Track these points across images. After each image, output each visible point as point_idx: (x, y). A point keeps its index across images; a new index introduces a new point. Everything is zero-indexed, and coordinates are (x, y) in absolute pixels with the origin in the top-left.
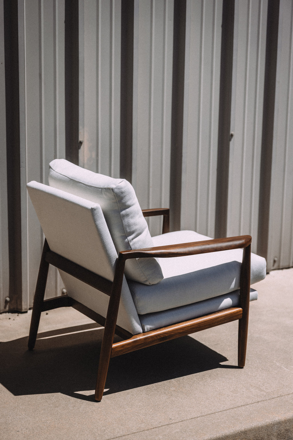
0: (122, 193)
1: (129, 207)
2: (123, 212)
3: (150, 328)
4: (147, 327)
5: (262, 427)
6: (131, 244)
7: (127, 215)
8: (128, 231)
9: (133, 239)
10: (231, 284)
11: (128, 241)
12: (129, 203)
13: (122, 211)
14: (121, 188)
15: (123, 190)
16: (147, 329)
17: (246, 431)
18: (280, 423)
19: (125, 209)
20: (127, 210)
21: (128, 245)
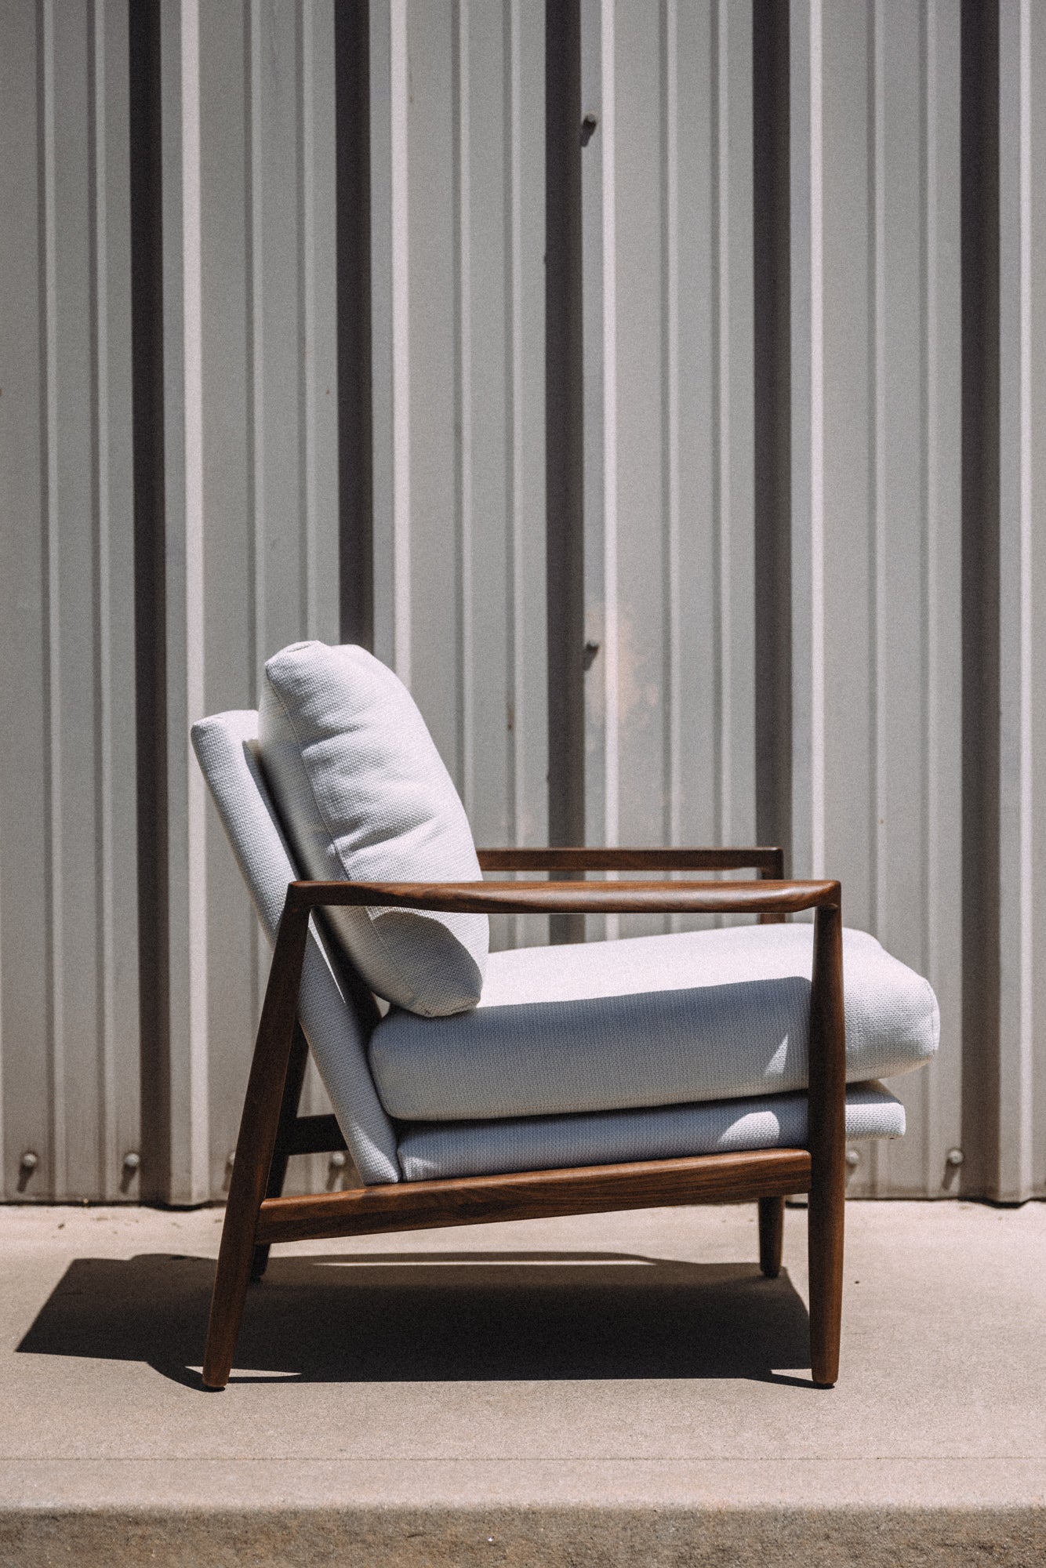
0: (298, 682)
1: (329, 733)
2: (312, 751)
3: (426, 1170)
4: (415, 1163)
5: (609, 1515)
6: (348, 862)
7: (326, 762)
8: (335, 816)
9: (355, 847)
10: (770, 1056)
11: (337, 853)
12: (329, 719)
13: (306, 745)
14: (294, 667)
15: (300, 673)
16: (414, 1170)
17: (534, 1513)
18: (691, 1518)
19: (316, 740)
20: (326, 744)
21: (336, 863)
